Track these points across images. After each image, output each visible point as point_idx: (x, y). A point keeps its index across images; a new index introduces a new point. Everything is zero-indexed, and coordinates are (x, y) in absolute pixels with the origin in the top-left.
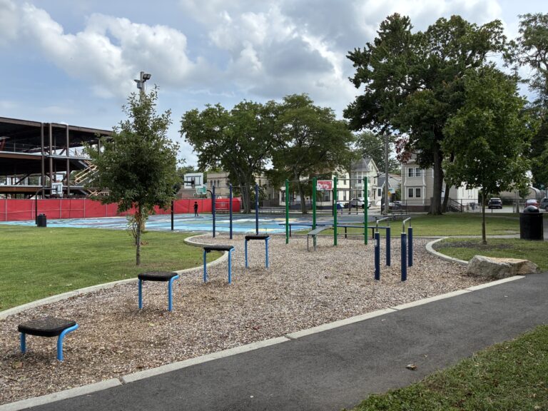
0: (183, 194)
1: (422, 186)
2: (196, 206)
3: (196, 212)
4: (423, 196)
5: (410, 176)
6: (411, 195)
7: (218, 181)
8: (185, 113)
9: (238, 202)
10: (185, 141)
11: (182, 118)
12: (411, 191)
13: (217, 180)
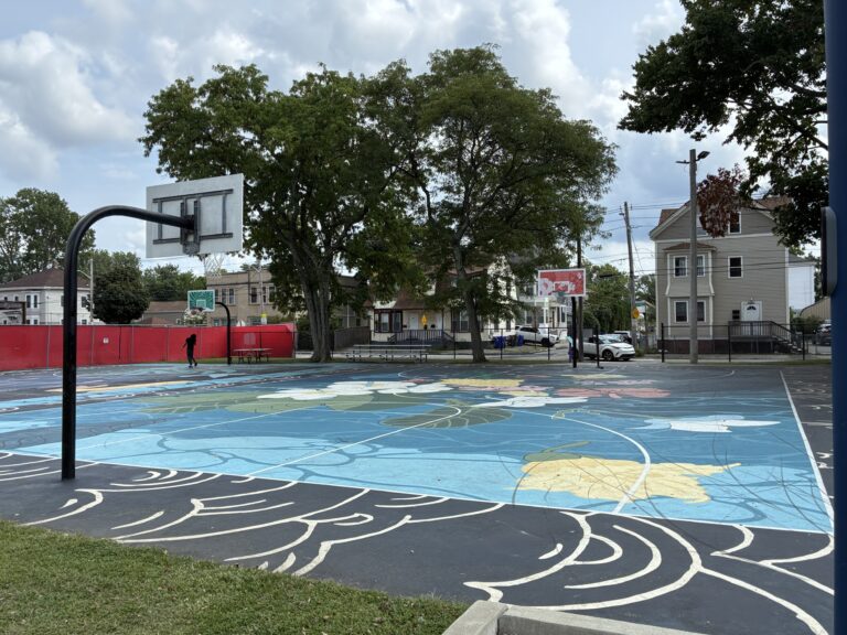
0: (155, 319)
1: (707, 297)
2: (191, 341)
3: (191, 358)
4: (709, 317)
5: (677, 274)
6: (681, 317)
7: (231, 290)
8: (158, 94)
9: (288, 332)
10: (159, 171)
11: (150, 105)
12: (681, 308)
13: (228, 288)
